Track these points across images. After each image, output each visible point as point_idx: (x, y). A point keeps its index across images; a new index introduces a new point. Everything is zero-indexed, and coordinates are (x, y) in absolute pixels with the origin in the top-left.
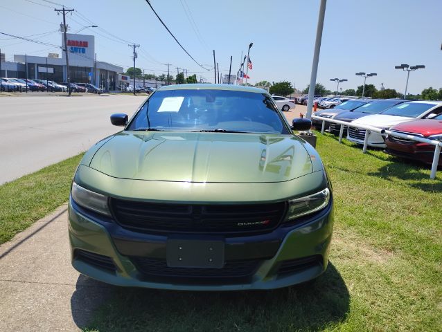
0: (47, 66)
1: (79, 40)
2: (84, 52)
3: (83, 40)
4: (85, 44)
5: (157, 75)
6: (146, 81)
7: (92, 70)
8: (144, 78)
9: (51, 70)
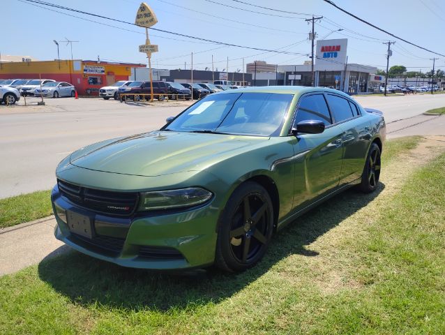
0: (296, 73)
1: (332, 45)
2: (336, 56)
3: (336, 44)
4: (338, 48)
5: (424, 72)
6: (408, 79)
7: (342, 73)
8: (405, 77)
9: (299, 77)
